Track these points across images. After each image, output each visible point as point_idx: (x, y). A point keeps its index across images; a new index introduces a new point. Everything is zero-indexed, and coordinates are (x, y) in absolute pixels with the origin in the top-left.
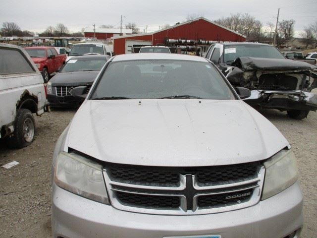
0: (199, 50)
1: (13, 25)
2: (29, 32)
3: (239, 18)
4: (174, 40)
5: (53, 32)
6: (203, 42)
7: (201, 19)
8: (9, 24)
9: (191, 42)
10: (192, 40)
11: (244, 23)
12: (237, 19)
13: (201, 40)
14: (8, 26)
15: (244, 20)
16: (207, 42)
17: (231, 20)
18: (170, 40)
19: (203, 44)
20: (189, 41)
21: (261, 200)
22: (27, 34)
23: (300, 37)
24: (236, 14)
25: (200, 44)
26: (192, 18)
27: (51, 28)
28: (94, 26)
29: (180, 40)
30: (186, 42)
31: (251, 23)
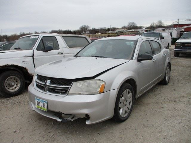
1: (133, 23)
2: (142, 27)
5: (154, 25)
8: (131, 23)
14: (131, 24)
22: (140, 28)
27: (153, 23)
28: (178, 20)
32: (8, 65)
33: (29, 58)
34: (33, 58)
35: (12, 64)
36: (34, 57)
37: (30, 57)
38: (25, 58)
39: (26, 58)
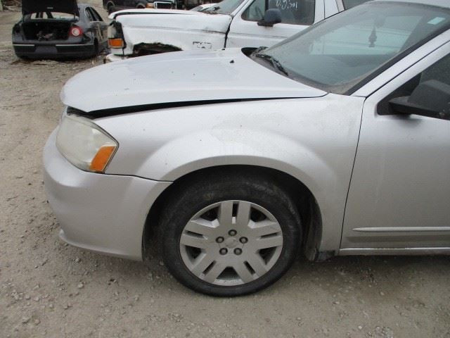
32: (159, 43)
33: (214, 35)
34: (226, 38)
35: (170, 44)
36: (229, 36)
37: (218, 35)
38: (203, 33)
39: (207, 34)
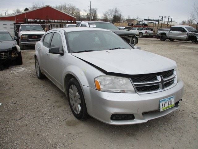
0: (49, 26)
3: (66, 6)
4: (32, 20)
6: (52, 21)
7: (48, 7)
9: (43, 21)
10: (44, 20)
11: (69, 9)
12: (65, 7)
13: (50, 20)
15: (69, 7)
16: (54, 21)
17: (62, 7)
18: (29, 20)
19: (52, 23)
20: (42, 21)
21: (177, 82)
23: (102, 18)
24: (64, 4)
25: (50, 22)
26: (37, 5)
29: (36, 19)
30: (40, 21)
31: (73, 9)
